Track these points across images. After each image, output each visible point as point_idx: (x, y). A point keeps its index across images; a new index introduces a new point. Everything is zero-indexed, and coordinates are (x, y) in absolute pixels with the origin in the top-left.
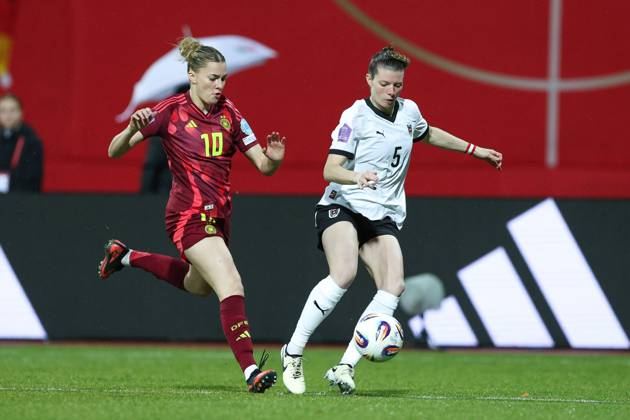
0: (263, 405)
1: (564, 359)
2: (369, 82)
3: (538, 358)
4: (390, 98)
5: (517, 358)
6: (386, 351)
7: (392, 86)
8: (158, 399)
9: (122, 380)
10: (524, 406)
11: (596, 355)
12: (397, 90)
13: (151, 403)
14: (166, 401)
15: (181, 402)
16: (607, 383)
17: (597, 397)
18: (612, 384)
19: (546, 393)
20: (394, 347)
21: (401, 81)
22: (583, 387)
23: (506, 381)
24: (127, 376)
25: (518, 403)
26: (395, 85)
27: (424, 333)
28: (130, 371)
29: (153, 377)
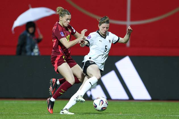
0: (44, 117)
1: (132, 103)
2: (99, 27)
3: (125, 103)
4: (105, 31)
5: (118, 103)
6: (102, 108)
7: (106, 28)
8: (13, 115)
9: (3, 110)
10: (120, 117)
11: (141, 102)
12: (107, 29)
13: (11, 116)
14: (16, 116)
15: (20, 116)
16: (144, 110)
17: (142, 114)
18: (146, 110)
19: (127, 113)
20: (105, 107)
21: (108, 27)
22: (137, 111)
23: (115, 109)
24: (4, 109)
25: (118, 116)
26: (107, 28)
27: (91, 96)
28: (5, 107)
29: (12, 109)
